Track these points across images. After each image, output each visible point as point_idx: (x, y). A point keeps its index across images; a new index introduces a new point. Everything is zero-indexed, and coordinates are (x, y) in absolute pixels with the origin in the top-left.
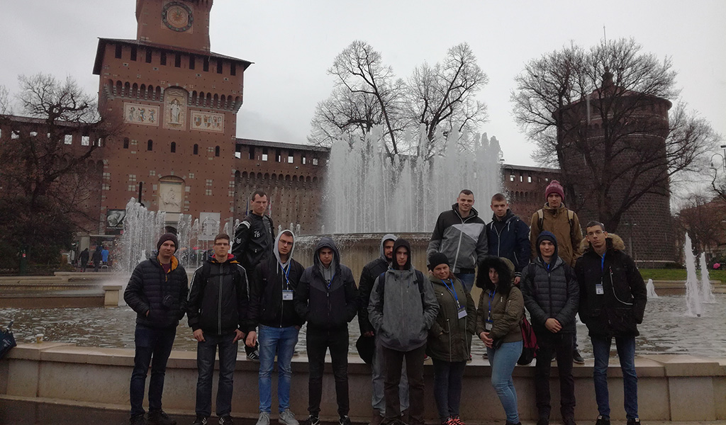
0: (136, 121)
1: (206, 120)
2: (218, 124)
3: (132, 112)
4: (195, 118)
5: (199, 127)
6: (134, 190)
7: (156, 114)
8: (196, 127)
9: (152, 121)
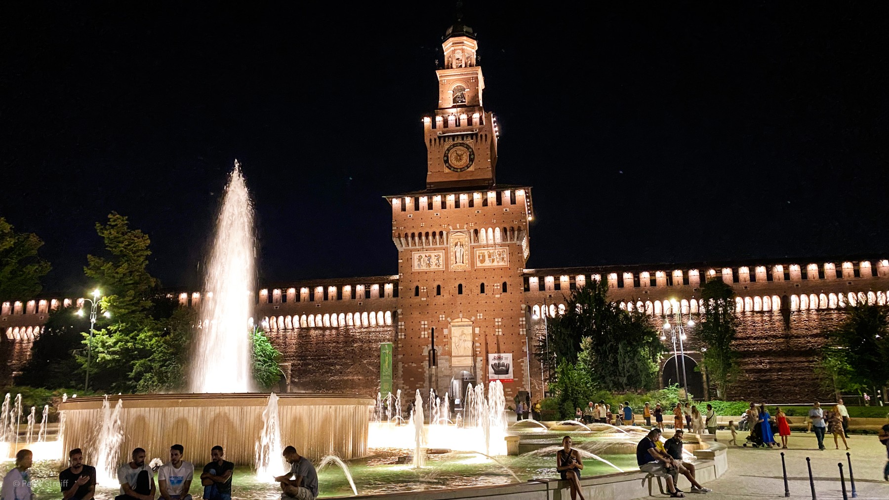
0: (424, 268)
1: (489, 256)
2: (503, 259)
3: (419, 260)
4: (479, 256)
5: (484, 265)
6: (426, 336)
7: (441, 259)
8: (481, 265)
9: (439, 266)
